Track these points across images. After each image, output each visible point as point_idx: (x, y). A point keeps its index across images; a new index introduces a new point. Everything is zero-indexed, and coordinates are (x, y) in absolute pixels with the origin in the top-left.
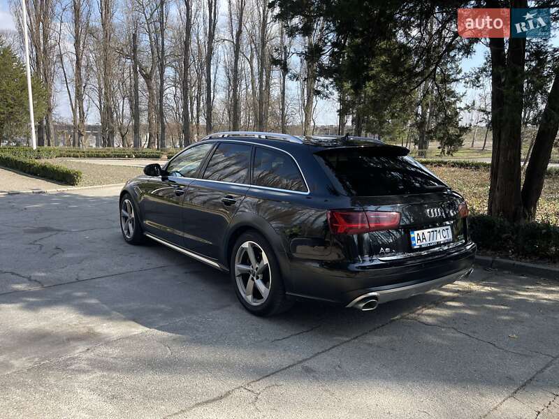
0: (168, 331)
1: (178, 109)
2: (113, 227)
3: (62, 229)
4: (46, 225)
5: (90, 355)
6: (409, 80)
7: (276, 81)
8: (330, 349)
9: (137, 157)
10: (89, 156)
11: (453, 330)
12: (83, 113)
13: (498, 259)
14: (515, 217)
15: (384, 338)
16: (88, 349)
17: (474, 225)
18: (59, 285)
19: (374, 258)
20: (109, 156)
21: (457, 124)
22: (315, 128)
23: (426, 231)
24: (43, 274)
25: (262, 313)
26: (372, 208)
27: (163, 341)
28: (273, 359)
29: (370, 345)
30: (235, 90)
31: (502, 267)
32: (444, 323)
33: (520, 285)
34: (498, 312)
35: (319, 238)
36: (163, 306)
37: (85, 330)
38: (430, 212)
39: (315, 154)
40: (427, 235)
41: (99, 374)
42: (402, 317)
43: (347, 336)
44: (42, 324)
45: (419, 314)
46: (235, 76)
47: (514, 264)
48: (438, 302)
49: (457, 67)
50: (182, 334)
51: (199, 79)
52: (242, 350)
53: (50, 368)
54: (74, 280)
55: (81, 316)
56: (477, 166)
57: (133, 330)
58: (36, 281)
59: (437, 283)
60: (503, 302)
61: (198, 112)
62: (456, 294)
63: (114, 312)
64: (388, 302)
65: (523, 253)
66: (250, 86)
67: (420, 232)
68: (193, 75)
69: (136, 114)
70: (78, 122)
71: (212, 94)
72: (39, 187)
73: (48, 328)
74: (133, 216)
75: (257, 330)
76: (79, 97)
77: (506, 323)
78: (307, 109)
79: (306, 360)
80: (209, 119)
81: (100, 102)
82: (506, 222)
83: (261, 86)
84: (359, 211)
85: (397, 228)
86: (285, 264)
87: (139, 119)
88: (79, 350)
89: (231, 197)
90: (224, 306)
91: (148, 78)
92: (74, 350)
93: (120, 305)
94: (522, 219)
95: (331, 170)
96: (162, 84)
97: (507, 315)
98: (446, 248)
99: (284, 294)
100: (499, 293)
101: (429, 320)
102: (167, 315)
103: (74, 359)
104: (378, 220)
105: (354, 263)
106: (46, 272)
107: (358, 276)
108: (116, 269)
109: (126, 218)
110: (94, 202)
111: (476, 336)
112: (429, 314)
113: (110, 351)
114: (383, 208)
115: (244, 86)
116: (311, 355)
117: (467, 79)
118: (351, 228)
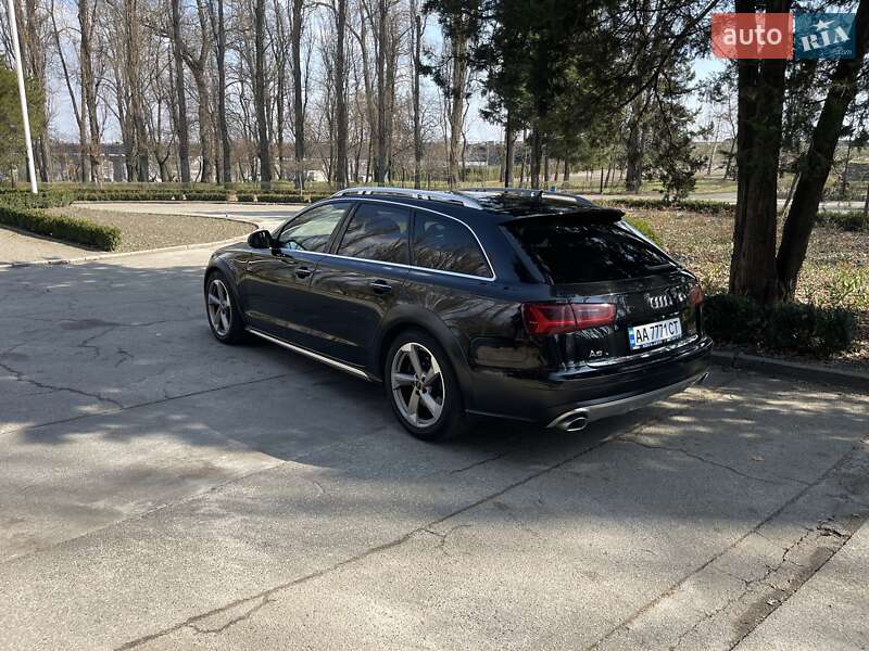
0: (311, 463)
1: (247, 117)
2: (191, 319)
3: (116, 321)
4: (90, 317)
5: (220, 495)
6: (619, 91)
7: (404, 72)
8: (526, 480)
9: (190, 199)
10: (114, 199)
11: (682, 454)
12: (97, 128)
13: (742, 355)
14: (765, 295)
15: (595, 466)
16: (213, 489)
17: (709, 309)
18: (143, 405)
19: (582, 363)
20: (144, 198)
21: (688, 156)
22: (466, 146)
23: (648, 327)
24: (116, 391)
25: (432, 437)
26: (578, 298)
27: (308, 477)
28: (454, 495)
29: (577, 474)
30: (340, 89)
31: (748, 367)
32: (670, 444)
33: (770, 391)
34: (739, 428)
35: (505, 338)
36: (295, 431)
37: (201, 466)
38: (654, 301)
39: (502, 225)
40: (649, 331)
41: (240, 518)
42: (615, 438)
43: (546, 464)
44: (140, 458)
45: (637, 434)
46: (338, 66)
47: (763, 363)
48: (663, 417)
49: (688, 69)
50: (331, 466)
51: (281, 68)
52: (413, 485)
53: (173, 513)
54: (161, 397)
55: (189, 447)
56: (715, 209)
57: (264, 463)
58: (109, 400)
59: (661, 394)
60: (746, 414)
61: (280, 122)
62: (685, 406)
63: (231, 441)
64: (599, 421)
65: (775, 347)
66: (363, 81)
67: (641, 328)
68: (270, 61)
69: (181, 127)
70: (88, 141)
71: (303, 94)
72: (57, 255)
73: (150, 464)
74: (228, 303)
75: (428, 459)
76: (90, 100)
77: (749, 441)
78: (455, 118)
79: (498, 494)
80: (299, 135)
81: (120, 108)
82: (754, 304)
83: (381, 80)
84: (562, 304)
85: (610, 324)
86: (464, 373)
87: (187, 135)
88: (202, 490)
89: (384, 283)
90: (379, 429)
91: (197, 68)
92: (194, 491)
93: (237, 431)
94: (777, 298)
95: (517, 241)
96: (222, 79)
97: (750, 431)
98: (673, 347)
99: (464, 411)
100: (742, 402)
101: (651, 441)
102: (304, 442)
103: (199, 501)
104: (585, 315)
105: (557, 371)
106: (117, 387)
107: (561, 388)
108: (218, 382)
109: (216, 307)
110: (149, 278)
111: (712, 459)
112: (650, 433)
113: (244, 490)
114: (592, 299)
115: (352, 81)
116: (503, 488)
117: (703, 89)
118: (554, 326)
